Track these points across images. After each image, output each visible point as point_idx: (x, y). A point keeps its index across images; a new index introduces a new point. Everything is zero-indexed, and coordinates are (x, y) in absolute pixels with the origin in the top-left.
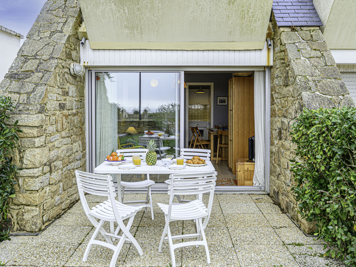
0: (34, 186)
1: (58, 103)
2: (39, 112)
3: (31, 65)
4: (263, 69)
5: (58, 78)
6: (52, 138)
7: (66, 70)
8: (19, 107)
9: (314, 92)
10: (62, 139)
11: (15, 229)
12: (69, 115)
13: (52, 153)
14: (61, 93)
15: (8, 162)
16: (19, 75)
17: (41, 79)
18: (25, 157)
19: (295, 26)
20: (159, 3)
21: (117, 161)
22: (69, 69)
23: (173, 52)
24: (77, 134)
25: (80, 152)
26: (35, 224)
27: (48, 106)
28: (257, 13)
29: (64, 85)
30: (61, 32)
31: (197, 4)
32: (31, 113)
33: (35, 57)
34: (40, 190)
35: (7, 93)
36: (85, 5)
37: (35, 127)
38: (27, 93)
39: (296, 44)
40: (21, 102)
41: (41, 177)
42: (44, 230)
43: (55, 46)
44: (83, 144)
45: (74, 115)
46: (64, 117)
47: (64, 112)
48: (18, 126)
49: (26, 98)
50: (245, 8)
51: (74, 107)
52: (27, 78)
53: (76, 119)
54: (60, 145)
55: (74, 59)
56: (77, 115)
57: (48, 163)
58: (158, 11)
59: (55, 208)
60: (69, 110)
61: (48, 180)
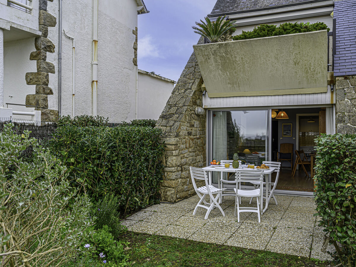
0: (172, 177)
1: (187, 131)
2: (176, 137)
3: (173, 110)
4: (331, 106)
5: (187, 117)
6: (183, 152)
7: (192, 112)
8: (165, 134)
9: (346, 124)
10: (189, 153)
11: (163, 199)
12: (194, 139)
13: (183, 160)
14: (189, 126)
15: (160, 163)
16: (166, 116)
17: (178, 118)
18: (168, 161)
19: (347, 76)
20: (248, 68)
21: (216, 165)
22: (195, 111)
23: (262, 97)
24: (199, 150)
25: (201, 162)
26: (172, 198)
27: (181, 134)
28: (317, 69)
29: (191, 121)
30: (191, 89)
31: (273, 66)
32: (172, 137)
33: (175, 105)
34: (175, 180)
35: (160, 126)
36: (204, 72)
37: (173, 144)
38: (170, 126)
39: (345, 89)
40: (167, 131)
41: (176, 173)
42: (177, 202)
43: (186, 98)
44: (204, 157)
45: (198, 139)
46: (191, 140)
47: (191, 137)
48: (165, 144)
49: (169, 129)
50: (307, 66)
51: (198, 134)
52: (170, 118)
53: (199, 141)
54: (188, 156)
55: (198, 104)
56: (200, 139)
57: (180, 166)
58: (248, 72)
59: (184, 192)
60: (194, 135)
61: (180, 175)
